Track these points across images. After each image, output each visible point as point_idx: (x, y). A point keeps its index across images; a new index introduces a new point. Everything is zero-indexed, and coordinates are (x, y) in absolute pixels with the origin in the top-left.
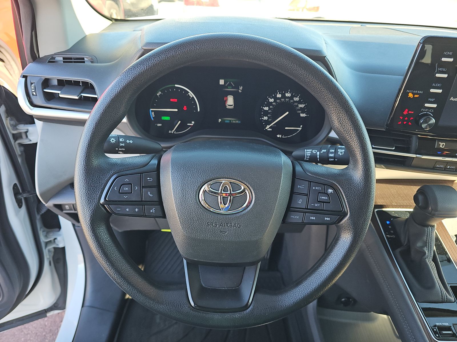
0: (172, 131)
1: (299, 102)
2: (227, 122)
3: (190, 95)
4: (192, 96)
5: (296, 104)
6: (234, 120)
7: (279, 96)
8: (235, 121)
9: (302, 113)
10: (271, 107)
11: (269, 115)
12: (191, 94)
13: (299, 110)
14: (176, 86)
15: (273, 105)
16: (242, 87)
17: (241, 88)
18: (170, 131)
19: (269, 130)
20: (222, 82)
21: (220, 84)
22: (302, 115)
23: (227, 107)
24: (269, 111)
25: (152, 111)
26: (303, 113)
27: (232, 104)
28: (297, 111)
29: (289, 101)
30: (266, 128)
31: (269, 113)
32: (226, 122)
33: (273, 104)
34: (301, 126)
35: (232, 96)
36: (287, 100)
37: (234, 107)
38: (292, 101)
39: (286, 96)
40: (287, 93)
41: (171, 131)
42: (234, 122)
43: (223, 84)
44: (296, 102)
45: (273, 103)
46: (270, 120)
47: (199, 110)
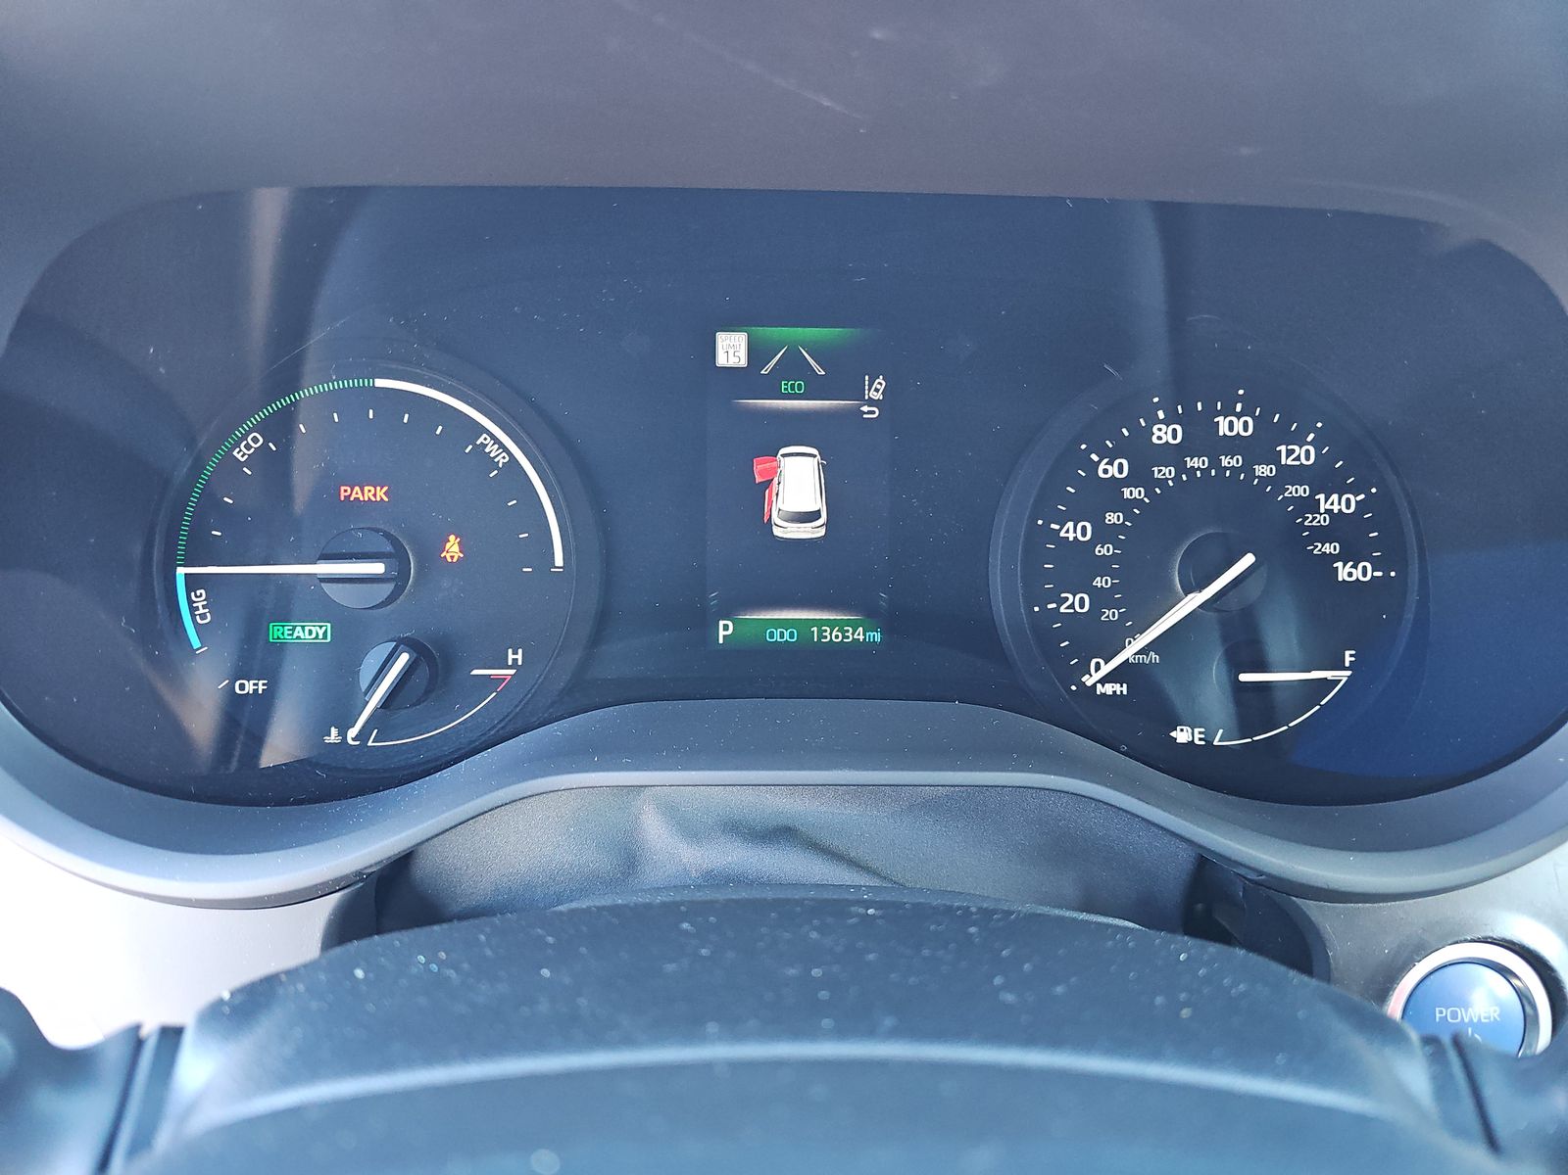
0: (352, 733)
1: (1324, 479)
2: (777, 638)
3: (492, 449)
4: (502, 459)
5: (1302, 491)
6: (832, 624)
7: (1164, 434)
8: (844, 632)
9: (1344, 557)
10: (1112, 518)
11: (1098, 582)
12: (500, 442)
13: (1323, 534)
14: (380, 383)
15: (1126, 506)
16: (880, 383)
17: (877, 390)
18: (334, 731)
19: (1109, 689)
20: (731, 349)
21: (722, 360)
22: (1344, 571)
23: (777, 532)
24: (1101, 551)
25: (192, 582)
26: (1349, 555)
27: (812, 508)
28: (1311, 540)
29: (1248, 468)
30: (1089, 681)
31: (1103, 566)
32: (777, 636)
33: (1128, 493)
34: (1348, 657)
35: (814, 451)
36: (1225, 461)
37: (827, 524)
38: (1263, 470)
39: (1223, 429)
40: (1228, 411)
41: (343, 734)
42: (833, 636)
43: (743, 363)
44: (1296, 474)
45: (1126, 492)
46: (1110, 614)
47: (559, 561)
